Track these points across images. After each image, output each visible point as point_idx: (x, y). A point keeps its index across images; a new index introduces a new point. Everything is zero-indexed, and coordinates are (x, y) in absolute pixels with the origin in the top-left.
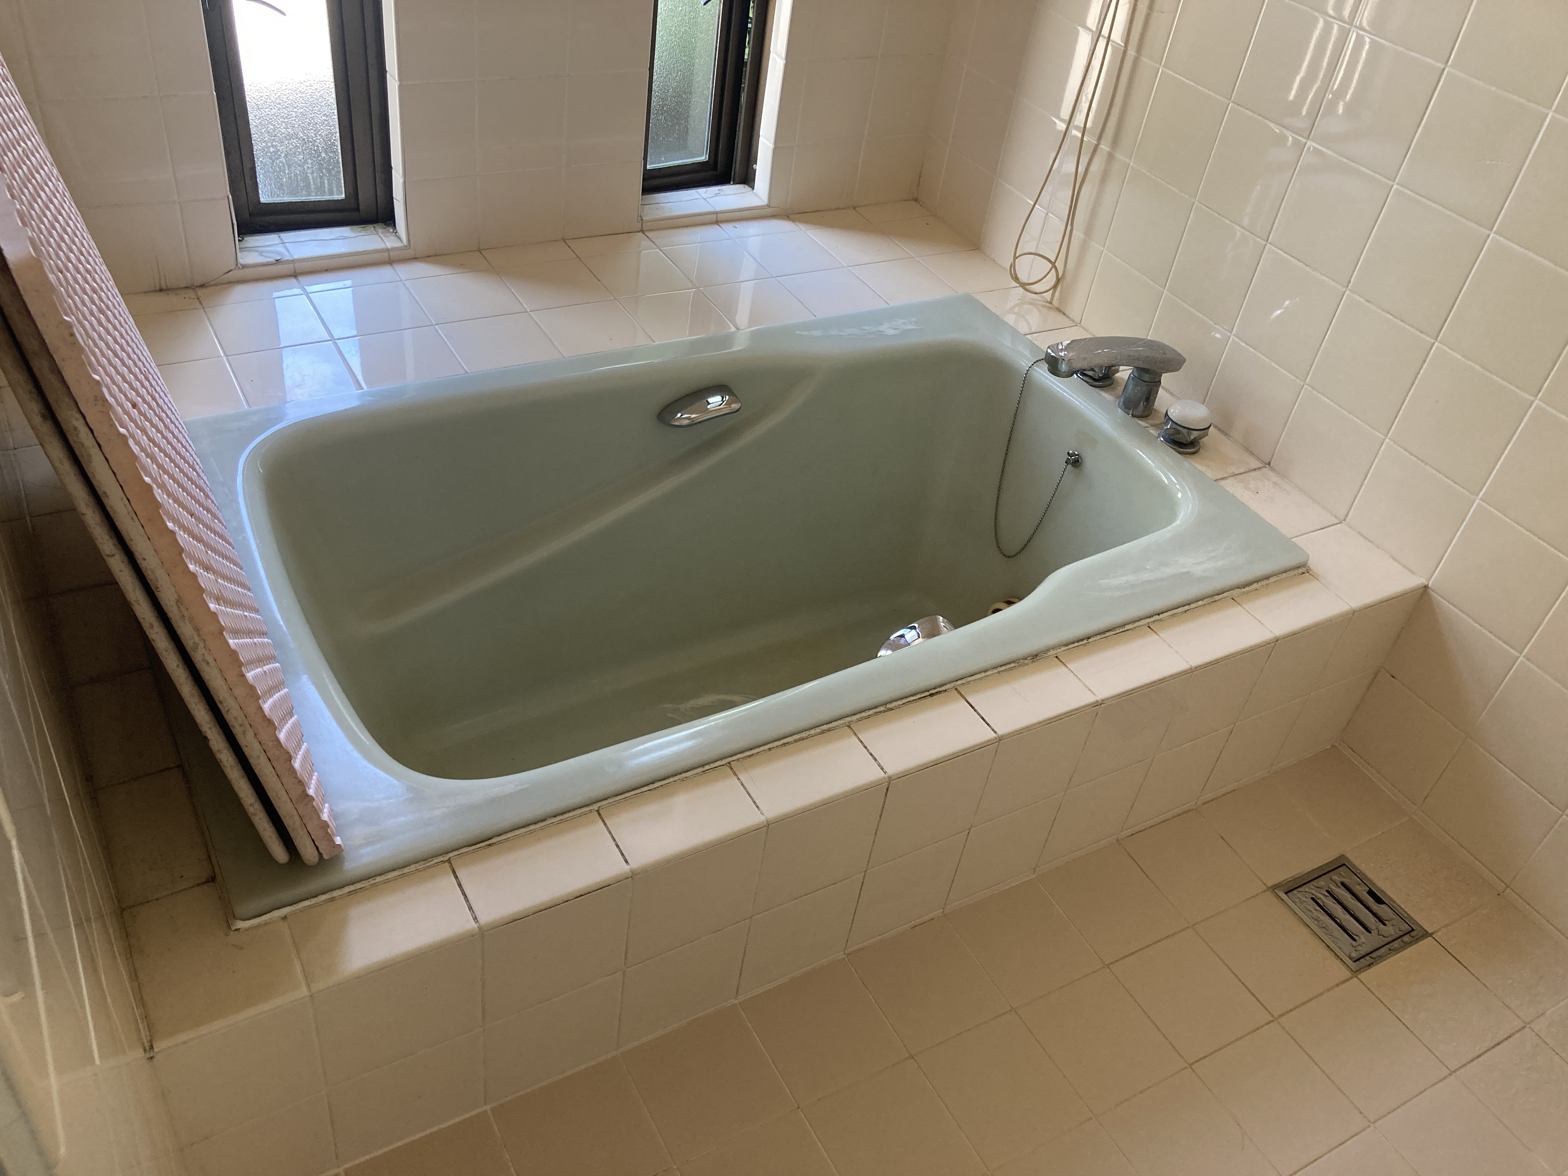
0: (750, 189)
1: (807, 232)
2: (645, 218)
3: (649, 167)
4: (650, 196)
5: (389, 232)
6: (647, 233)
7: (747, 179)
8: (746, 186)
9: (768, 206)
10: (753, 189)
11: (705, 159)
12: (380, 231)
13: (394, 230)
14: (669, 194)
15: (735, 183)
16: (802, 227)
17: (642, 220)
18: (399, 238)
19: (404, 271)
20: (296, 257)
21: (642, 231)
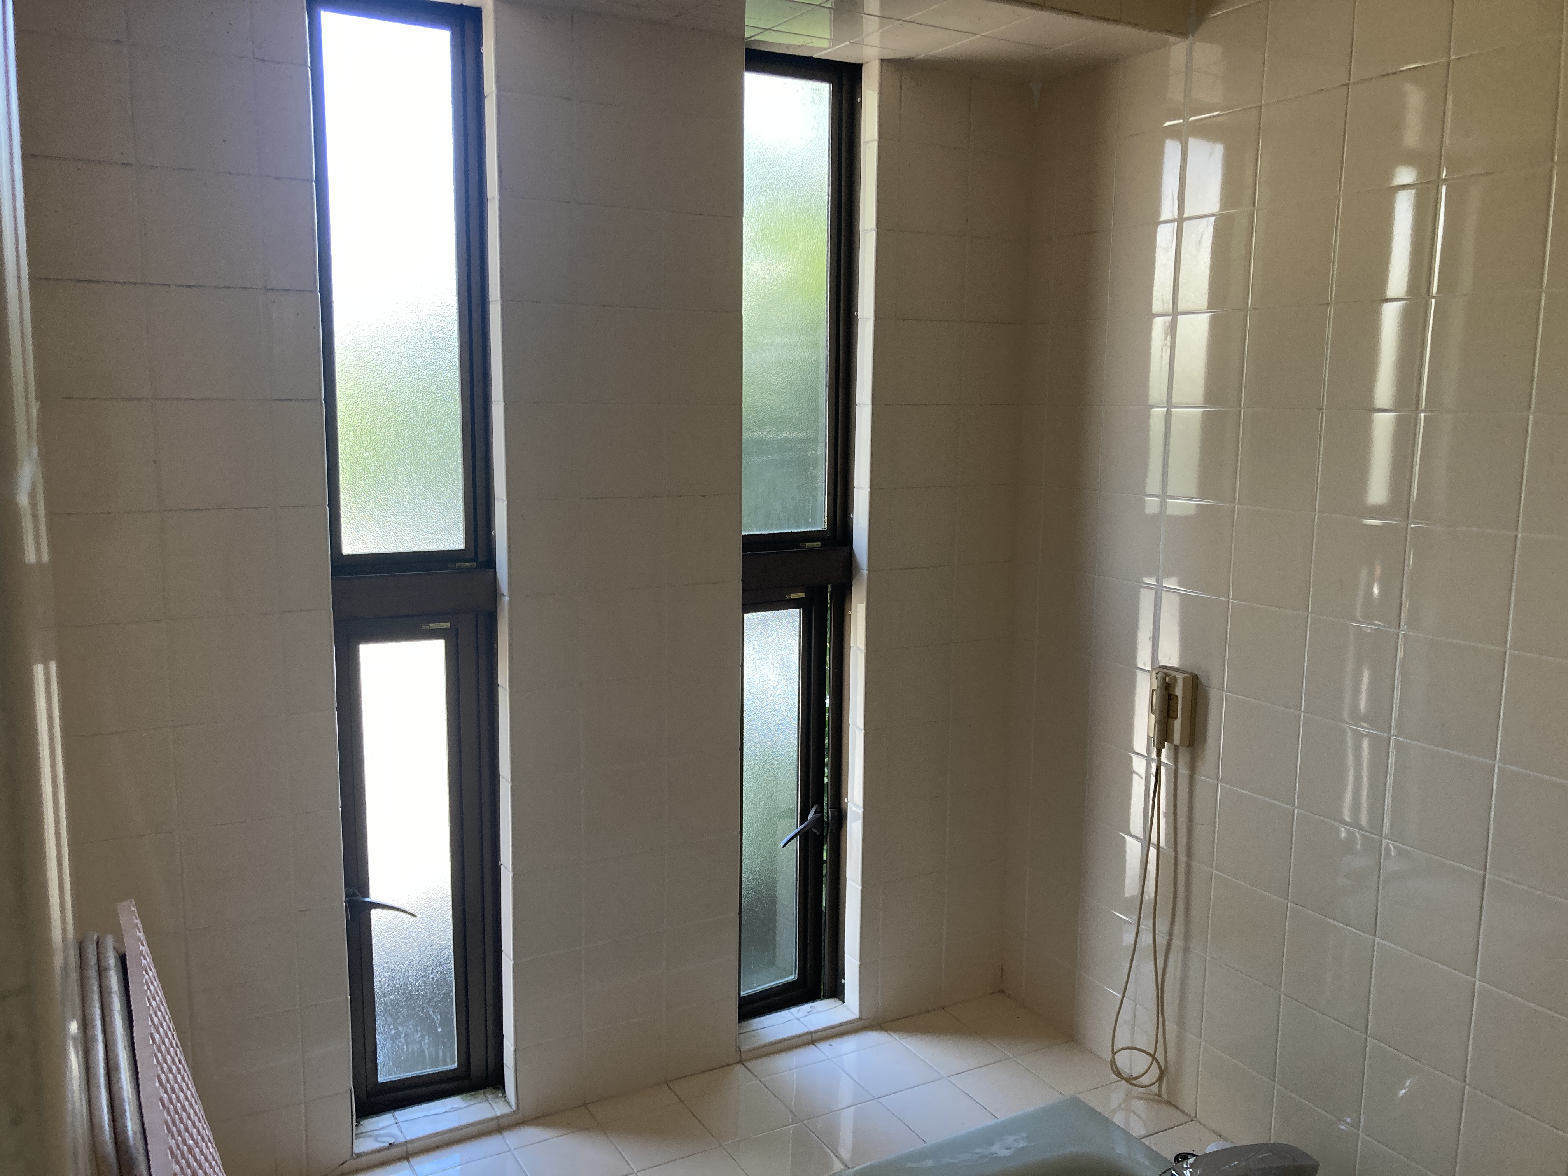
0: (841, 1002)
1: (901, 1041)
2: (743, 1049)
3: (742, 994)
4: (746, 1023)
5: (498, 1097)
6: (746, 1064)
7: (837, 992)
8: (836, 1000)
9: (860, 1019)
10: (843, 1002)
11: (795, 977)
12: (490, 1096)
13: (503, 1095)
14: (763, 1018)
15: (826, 997)
16: (896, 1036)
17: (740, 1051)
18: (508, 1103)
19: (513, 1138)
20: (409, 1138)
21: (741, 1062)
